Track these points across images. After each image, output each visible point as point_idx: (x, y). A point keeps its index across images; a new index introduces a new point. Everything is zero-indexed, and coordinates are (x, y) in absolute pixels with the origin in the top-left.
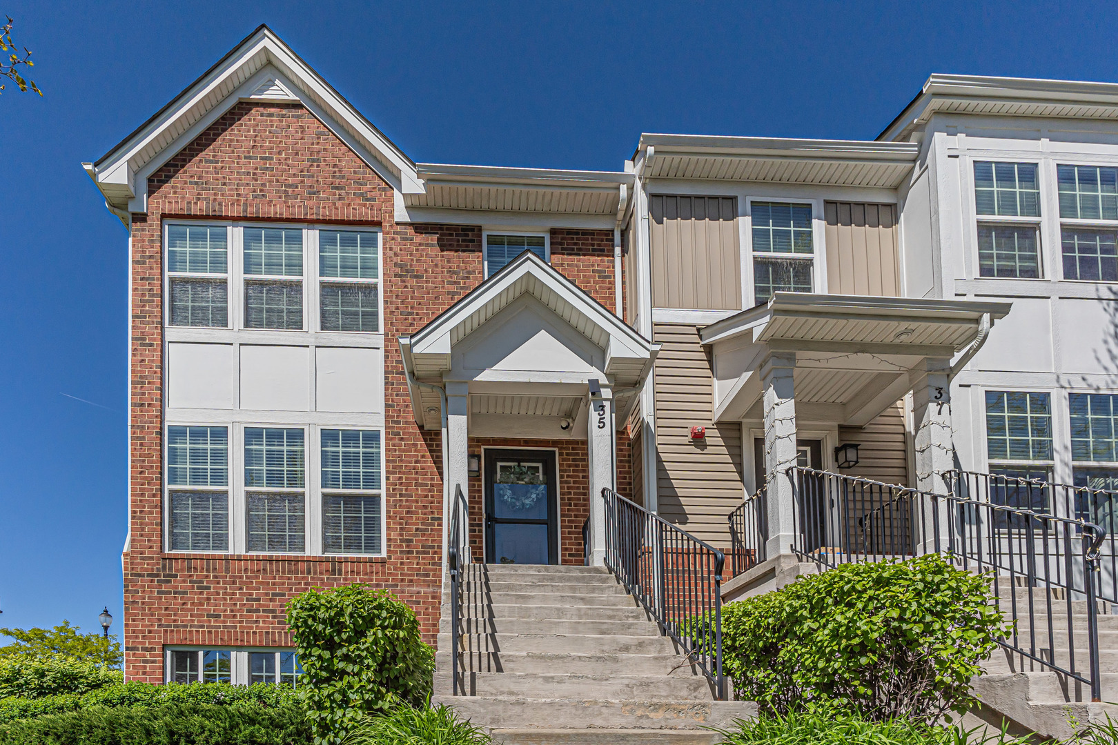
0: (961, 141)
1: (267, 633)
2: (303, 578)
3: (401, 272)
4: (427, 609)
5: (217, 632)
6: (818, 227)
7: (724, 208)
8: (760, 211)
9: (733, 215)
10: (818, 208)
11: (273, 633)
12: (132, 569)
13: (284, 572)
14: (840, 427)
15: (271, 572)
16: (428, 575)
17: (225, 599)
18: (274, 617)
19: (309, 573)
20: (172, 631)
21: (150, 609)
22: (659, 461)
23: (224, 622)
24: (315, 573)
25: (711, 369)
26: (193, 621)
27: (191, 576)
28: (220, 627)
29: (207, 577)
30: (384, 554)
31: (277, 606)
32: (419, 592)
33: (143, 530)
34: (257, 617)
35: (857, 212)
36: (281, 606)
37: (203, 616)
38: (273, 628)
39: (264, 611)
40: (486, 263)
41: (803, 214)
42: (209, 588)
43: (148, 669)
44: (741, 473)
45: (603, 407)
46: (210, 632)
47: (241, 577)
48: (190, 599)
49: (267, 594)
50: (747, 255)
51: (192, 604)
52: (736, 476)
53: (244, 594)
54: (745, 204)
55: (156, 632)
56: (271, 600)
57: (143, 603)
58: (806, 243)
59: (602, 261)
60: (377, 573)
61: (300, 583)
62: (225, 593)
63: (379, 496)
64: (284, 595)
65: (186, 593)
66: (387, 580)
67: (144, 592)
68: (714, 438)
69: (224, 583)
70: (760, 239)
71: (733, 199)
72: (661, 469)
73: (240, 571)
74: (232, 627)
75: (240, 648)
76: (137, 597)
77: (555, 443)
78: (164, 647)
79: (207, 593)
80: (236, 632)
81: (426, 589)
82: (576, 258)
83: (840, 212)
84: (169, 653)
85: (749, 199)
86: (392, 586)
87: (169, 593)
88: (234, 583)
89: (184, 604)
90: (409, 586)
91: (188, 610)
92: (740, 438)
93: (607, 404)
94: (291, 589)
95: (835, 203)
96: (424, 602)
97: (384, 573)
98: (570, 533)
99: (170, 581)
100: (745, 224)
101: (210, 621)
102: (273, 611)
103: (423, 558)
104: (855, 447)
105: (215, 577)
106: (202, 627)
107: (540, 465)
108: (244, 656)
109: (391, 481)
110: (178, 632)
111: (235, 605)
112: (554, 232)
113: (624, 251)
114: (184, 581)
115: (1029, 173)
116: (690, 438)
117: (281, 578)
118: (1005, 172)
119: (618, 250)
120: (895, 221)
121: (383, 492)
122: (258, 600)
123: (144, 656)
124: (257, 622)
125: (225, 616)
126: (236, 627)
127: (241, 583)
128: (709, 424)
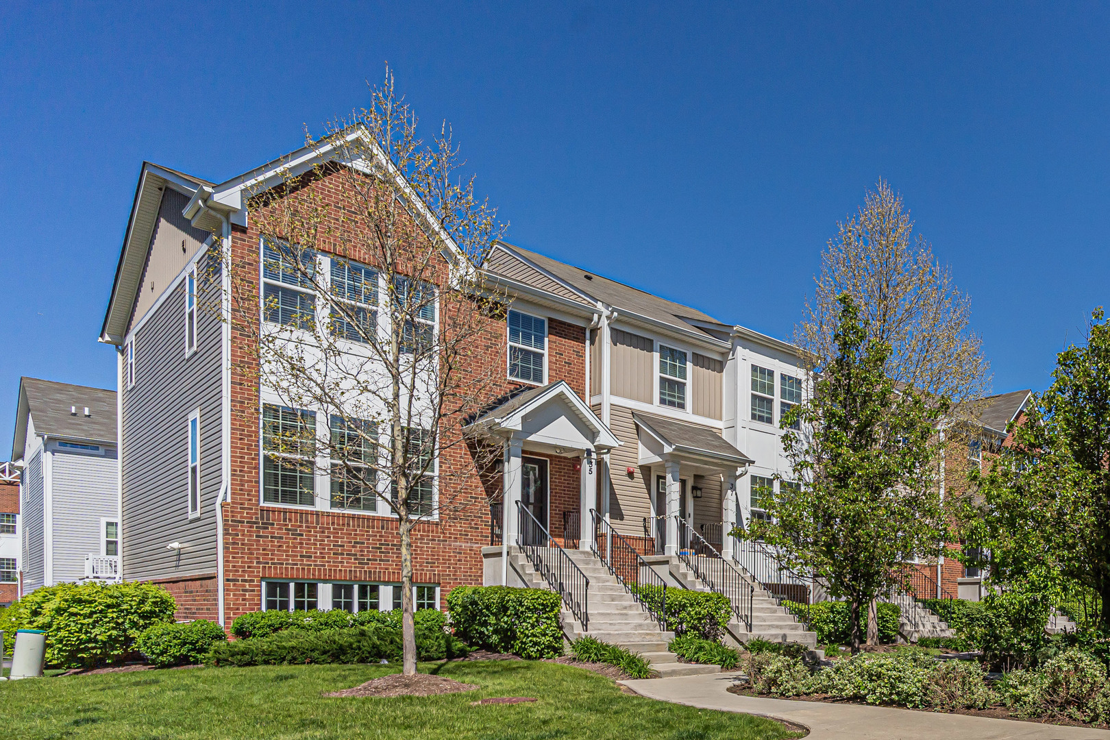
0: (749, 353)
1: (350, 571)
2: (378, 532)
3: (450, 322)
4: (466, 557)
5: (309, 570)
6: (689, 365)
7: (647, 345)
8: (664, 351)
9: (651, 350)
10: (689, 356)
11: (355, 571)
12: (233, 516)
13: (363, 527)
14: (695, 475)
15: (354, 526)
16: (467, 535)
17: (316, 544)
18: (355, 559)
19: (383, 528)
20: (270, 567)
21: (249, 549)
22: (611, 484)
23: (315, 561)
24: (387, 529)
25: (638, 434)
26: (288, 560)
27: (286, 525)
28: (311, 565)
29: (301, 526)
30: (437, 518)
31: (358, 551)
32: (461, 546)
33: (243, 485)
34: (342, 559)
35: (706, 363)
36: (361, 551)
37: (297, 556)
38: (355, 567)
39: (347, 555)
40: (508, 329)
41: (683, 357)
42: (302, 535)
43: (247, 597)
44: (650, 494)
45: (591, 462)
46: (303, 569)
47: (329, 528)
48: (285, 543)
49: (350, 542)
50: (657, 374)
51: (287, 547)
52: (647, 496)
53: (332, 541)
54: (657, 345)
55: (255, 567)
56: (353, 547)
57: (242, 544)
58: (683, 373)
59: (578, 345)
60: (433, 531)
61: (376, 536)
62: (315, 540)
63: (433, 478)
64: (363, 543)
65: (282, 538)
66: (439, 537)
67: (243, 535)
68: (638, 474)
69: (315, 532)
70: (663, 367)
71: (651, 341)
72: (612, 488)
73: (328, 524)
74: (322, 566)
75: (325, 581)
76: (237, 539)
77: (548, 456)
78: (263, 578)
79: (300, 539)
80: (325, 570)
81: (466, 544)
82: (564, 340)
83: (699, 360)
84: (264, 584)
85: (659, 343)
86: (443, 541)
87: (267, 537)
88: (323, 532)
89: (280, 546)
90: (454, 541)
91: (285, 551)
92: (650, 476)
93: (593, 461)
94: (369, 540)
95: (697, 354)
96: (464, 553)
97: (437, 532)
98: (556, 514)
99: (267, 528)
100: (656, 356)
101: (303, 561)
102: (356, 555)
103: (464, 524)
104: (701, 489)
105: (307, 527)
106: (296, 564)
107: (537, 467)
108: (329, 586)
109: (443, 468)
110: (275, 568)
111: (324, 549)
112: (551, 320)
113: (592, 343)
114: (281, 529)
115: (771, 373)
116: (625, 473)
117: (360, 531)
118: (762, 371)
119: (588, 342)
120: (721, 371)
121: (436, 475)
122: (343, 546)
123: (244, 586)
124: (341, 562)
125: (315, 557)
126: (325, 566)
127: (329, 533)
128: (635, 465)
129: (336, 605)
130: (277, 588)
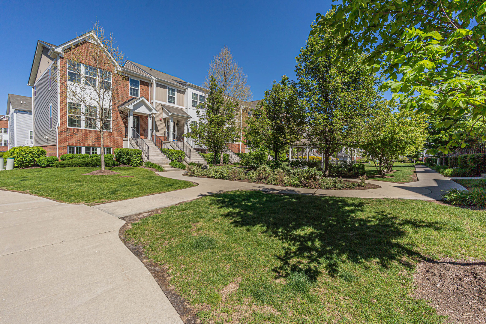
0: (191, 89)
1: (90, 144)
3: (115, 81)
4: (119, 141)
6: (176, 93)
7: (165, 87)
8: (169, 89)
9: (166, 89)
10: (176, 90)
12: (60, 130)
14: (177, 121)
16: (119, 135)
19: (97, 133)
20: (70, 143)
22: (156, 123)
24: (99, 134)
25: (163, 110)
26: (74, 141)
27: (74, 132)
28: (80, 142)
29: (77, 133)
30: (111, 131)
33: (63, 122)
36: (93, 139)
37: (76, 140)
39: (89, 140)
40: (130, 83)
41: (174, 90)
42: (78, 135)
43: (64, 150)
45: (150, 117)
46: (78, 143)
49: (90, 137)
50: (168, 95)
51: (74, 138)
52: (165, 126)
53: (85, 137)
54: (168, 87)
55: (66, 143)
57: (63, 137)
58: (174, 94)
59: (147, 87)
60: (110, 134)
61: (96, 135)
62: (81, 136)
63: (110, 121)
65: (73, 136)
67: (63, 135)
68: (163, 120)
69: (81, 134)
70: (169, 93)
72: (156, 124)
73: (84, 132)
75: (83, 147)
77: (140, 115)
78: (68, 146)
80: (83, 144)
81: (119, 138)
82: (144, 86)
83: (179, 91)
86: (113, 137)
87: (69, 135)
89: (72, 138)
90: (116, 137)
92: (166, 121)
94: (94, 136)
97: (112, 135)
98: (142, 130)
99: (69, 133)
100: (167, 90)
101: (78, 141)
102: (91, 140)
103: (118, 132)
104: (178, 124)
105: (79, 133)
106: (76, 142)
107: (137, 118)
108: (84, 148)
109: (113, 118)
111: (83, 138)
112: (140, 81)
113: (151, 87)
114: (72, 133)
115: (197, 95)
116: (159, 120)
117: (92, 134)
118: (195, 94)
119: (150, 87)
120: (184, 94)
121: (111, 120)
122: (88, 138)
123: (63, 147)
124: (88, 142)
125: (81, 140)
127: (84, 134)
128: (162, 118)
129: (86, 153)
130: (71, 148)
